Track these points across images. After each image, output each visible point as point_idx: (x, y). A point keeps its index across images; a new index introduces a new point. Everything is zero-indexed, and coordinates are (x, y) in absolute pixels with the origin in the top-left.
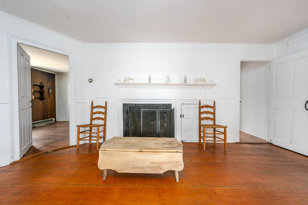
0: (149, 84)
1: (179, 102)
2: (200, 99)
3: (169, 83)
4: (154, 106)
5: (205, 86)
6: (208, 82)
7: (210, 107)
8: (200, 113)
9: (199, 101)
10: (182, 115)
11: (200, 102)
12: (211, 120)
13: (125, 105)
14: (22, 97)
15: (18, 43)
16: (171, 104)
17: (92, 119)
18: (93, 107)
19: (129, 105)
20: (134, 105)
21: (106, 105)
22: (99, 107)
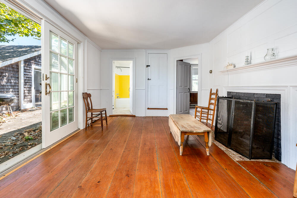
3: (274, 58)
13: (229, 93)
14: (180, 86)
15: (177, 61)
16: (280, 95)
17: (210, 104)
18: (211, 94)
19: (231, 94)
20: (235, 94)
21: (217, 92)
22: (214, 94)
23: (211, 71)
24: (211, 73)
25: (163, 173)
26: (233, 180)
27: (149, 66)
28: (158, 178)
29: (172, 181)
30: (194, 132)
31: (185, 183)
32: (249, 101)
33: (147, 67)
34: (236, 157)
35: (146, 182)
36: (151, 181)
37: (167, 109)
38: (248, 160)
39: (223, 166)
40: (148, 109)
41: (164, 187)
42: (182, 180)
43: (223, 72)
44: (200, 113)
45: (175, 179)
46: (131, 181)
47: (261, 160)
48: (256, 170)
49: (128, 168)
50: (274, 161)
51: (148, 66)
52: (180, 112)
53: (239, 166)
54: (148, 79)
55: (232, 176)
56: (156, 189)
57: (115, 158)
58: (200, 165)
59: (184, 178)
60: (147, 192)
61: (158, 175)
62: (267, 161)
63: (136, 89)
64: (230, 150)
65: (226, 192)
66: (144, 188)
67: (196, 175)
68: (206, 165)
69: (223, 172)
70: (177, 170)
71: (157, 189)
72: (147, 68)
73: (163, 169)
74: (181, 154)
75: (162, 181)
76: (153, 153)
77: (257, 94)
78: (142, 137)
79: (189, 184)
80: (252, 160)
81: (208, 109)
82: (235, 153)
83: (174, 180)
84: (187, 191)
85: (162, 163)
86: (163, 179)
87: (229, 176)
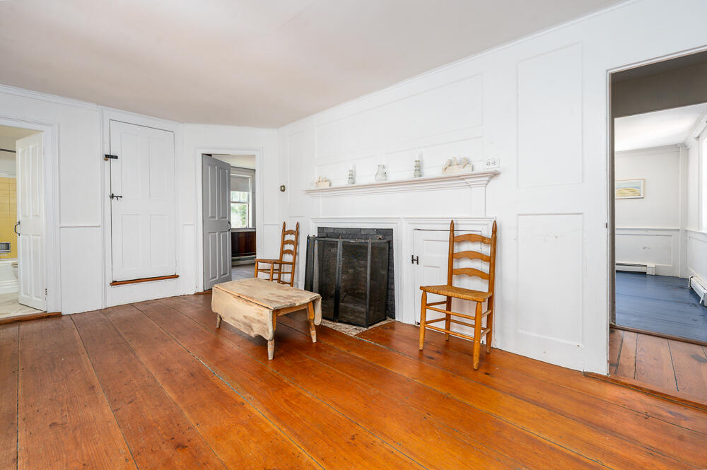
0: (353, 185)
1: (410, 223)
2: (453, 215)
3: (386, 180)
4: (363, 233)
5: (467, 180)
6: (480, 167)
7: (482, 240)
8: (452, 257)
9: (450, 222)
10: (415, 258)
11: (452, 224)
12: (483, 278)
13: (320, 229)
14: (211, 217)
15: (203, 154)
16: (392, 230)
17: (283, 252)
18: (285, 233)
19: (325, 231)
20: (332, 231)
21: (297, 228)
22: (291, 232)
23: (284, 186)
24: (283, 191)
25: (260, 401)
26: (364, 360)
27: (116, 157)
28: (256, 413)
29: (285, 404)
30: (297, 305)
31: (307, 395)
32: (363, 241)
33: (106, 160)
34: (351, 331)
35: (236, 432)
36: (247, 426)
37: (176, 276)
38: (366, 329)
39: (343, 349)
40: (114, 283)
41: (278, 420)
42: (300, 394)
43: (308, 192)
44: (269, 273)
45: (287, 398)
46: (201, 450)
47: (378, 325)
48: (380, 338)
49: (165, 433)
50: (389, 320)
51: (108, 157)
52: (212, 278)
53: (360, 341)
54: (112, 196)
55: (360, 356)
56: (265, 431)
57: (97, 435)
58: (312, 360)
59: (301, 391)
60: (253, 446)
61: (252, 409)
62: (383, 323)
63: (63, 225)
64: (339, 324)
65: (363, 378)
66: (239, 443)
67: (315, 376)
68: (321, 358)
69: (347, 357)
70: (282, 384)
71: (267, 430)
72: (107, 163)
73: (253, 395)
74: (270, 358)
75: (267, 414)
76: (208, 379)
77: (364, 229)
78: (143, 359)
79: (313, 395)
80: (370, 328)
81: (281, 263)
82: (347, 326)
83: (286, 401)
84: (318, 404)
85: (243, 387)
86: (267, 410)
87: (357, 358)
